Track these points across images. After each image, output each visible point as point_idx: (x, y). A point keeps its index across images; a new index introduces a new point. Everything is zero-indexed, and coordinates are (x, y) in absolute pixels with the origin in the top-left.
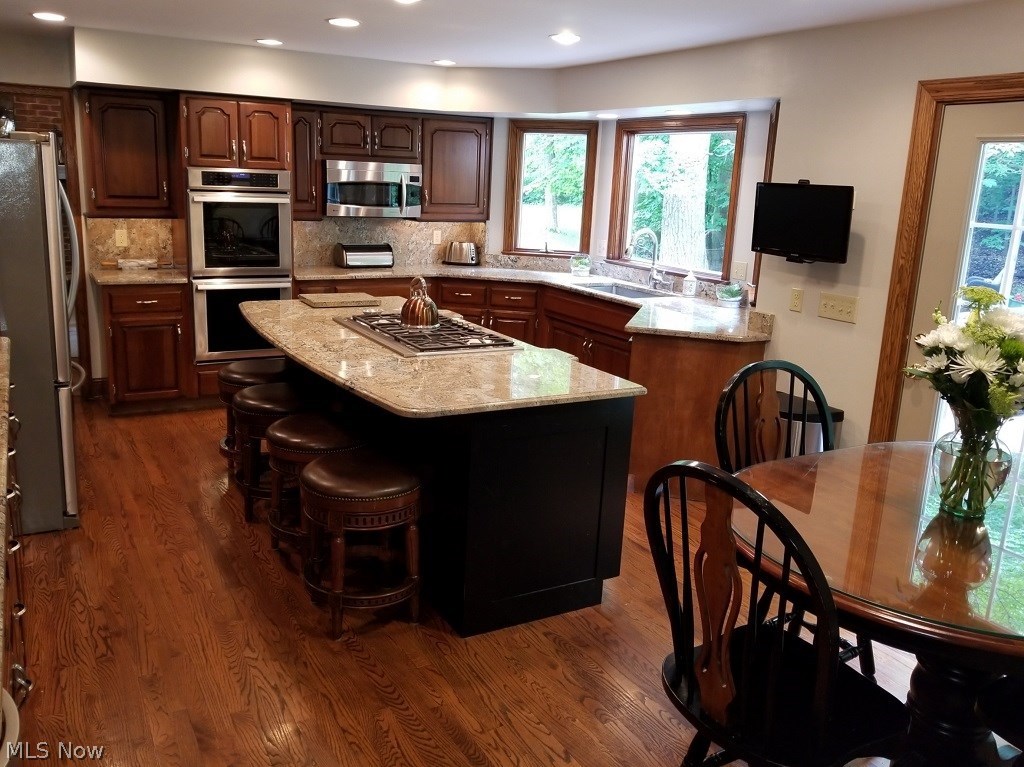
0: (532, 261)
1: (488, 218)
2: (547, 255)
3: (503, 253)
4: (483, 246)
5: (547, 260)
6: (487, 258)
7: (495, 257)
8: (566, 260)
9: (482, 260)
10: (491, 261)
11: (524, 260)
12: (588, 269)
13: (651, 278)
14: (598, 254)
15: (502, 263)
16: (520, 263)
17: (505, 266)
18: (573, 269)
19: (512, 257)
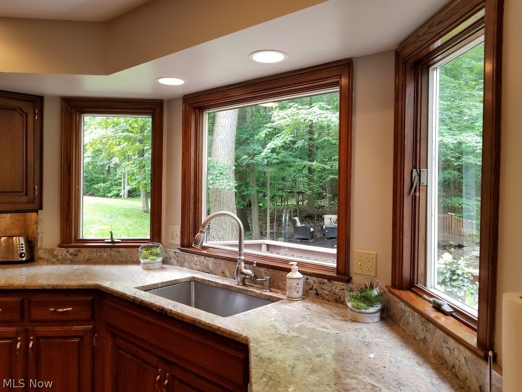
0: (95, 255)
1: (41, 208)
2: (113, 245)
3: (60, 246)
4: (36, 240)
5: (113, 252)
6: (40, 253)
7: (51, 252)
8: (134, 250)
9: (36, 256)
10: (45, 256)
11: (85, 253)
12: (160, 259)
13: (239, 272)
14: (171, 241)
15: (60, 257)
16: (80, 257)
17: (63, 261)
18: (142, 261)
19: (71, 250)
